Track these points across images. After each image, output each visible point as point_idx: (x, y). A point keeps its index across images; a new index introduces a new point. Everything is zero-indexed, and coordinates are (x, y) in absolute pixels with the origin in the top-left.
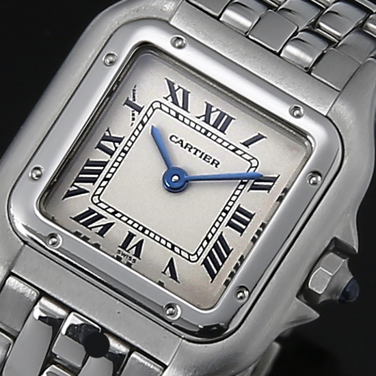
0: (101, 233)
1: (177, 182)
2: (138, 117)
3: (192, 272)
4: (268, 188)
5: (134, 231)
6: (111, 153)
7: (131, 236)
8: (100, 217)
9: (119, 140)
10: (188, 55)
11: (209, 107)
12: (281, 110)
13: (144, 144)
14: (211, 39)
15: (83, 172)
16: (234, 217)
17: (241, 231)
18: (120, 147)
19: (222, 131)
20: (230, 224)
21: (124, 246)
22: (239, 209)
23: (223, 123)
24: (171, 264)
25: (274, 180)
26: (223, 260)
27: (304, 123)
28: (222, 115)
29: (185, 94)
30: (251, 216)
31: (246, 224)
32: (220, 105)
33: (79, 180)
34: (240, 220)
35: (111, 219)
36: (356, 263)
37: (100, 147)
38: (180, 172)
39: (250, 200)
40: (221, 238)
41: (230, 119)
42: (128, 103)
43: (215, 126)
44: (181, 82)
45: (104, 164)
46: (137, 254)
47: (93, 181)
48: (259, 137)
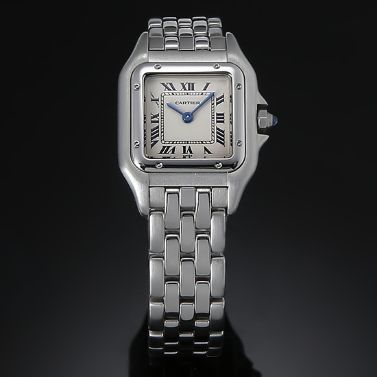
0: (173, 153)
1: (188, 118)
2: (159, 103)
3: (215, 147)
4: (223, 101)
5: (185, 145)
6: (158, 122)
7: (184, 147)
8: (169, 147)
9: (158, 115)
10: (164, 69)
11: (182, 84)
12: (211, 69)
13: (168, 112)
14: (167, 59)
15: (152, 135)
16: (217, 118)
17: (223, 122)
18: (160, 117)
19: (193, 90)
20: (217, 122)
21: (184, 152)
22: (217, 114)
23: (191, 87)
24: (206, 149)
25: (223, 96)
26: (223, 136)
27: (222, 69)
28: (189, 84)
29: (171, 84)
30: (223, 115)
31: (223, 118)
32: (186, 81)
33: (152, 139)
34: (220, 118)
35: (173, 145)
36: (270, 109)
37: (152, 122)
38: (188, 114)
39: (219, 109)
40: (217, 129)
41: (193, 84)
42: (152, 100)
43: (189, 90)
44: (167, 81)
45: (158, 127)
46: (191, 152)
47: (158, 135)
48: (208, 84)
